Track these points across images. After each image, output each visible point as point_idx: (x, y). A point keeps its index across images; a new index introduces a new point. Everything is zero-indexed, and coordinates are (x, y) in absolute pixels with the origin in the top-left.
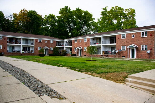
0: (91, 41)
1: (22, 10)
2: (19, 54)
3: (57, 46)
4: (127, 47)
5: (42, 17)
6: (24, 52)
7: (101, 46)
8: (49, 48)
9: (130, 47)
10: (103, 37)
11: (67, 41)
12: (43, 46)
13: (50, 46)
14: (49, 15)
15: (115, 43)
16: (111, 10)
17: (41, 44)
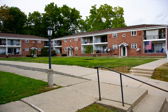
0: (82, 40)
1: (2, 6)
2: (4, 57)
3: (45, 47)
4: (119, 46)
5: (25, 15)
6: (10, 54)
7: (93, 45)
8: (37, 49)
9: (121, 45)
10: (94, 36)
11: (55, 41)
12: (30, 47)
13: (38, 47)
14: (33, 13)
15: (107, 42)
16: (100, 8)
17: (28, 45)
